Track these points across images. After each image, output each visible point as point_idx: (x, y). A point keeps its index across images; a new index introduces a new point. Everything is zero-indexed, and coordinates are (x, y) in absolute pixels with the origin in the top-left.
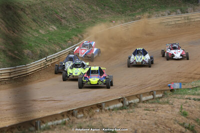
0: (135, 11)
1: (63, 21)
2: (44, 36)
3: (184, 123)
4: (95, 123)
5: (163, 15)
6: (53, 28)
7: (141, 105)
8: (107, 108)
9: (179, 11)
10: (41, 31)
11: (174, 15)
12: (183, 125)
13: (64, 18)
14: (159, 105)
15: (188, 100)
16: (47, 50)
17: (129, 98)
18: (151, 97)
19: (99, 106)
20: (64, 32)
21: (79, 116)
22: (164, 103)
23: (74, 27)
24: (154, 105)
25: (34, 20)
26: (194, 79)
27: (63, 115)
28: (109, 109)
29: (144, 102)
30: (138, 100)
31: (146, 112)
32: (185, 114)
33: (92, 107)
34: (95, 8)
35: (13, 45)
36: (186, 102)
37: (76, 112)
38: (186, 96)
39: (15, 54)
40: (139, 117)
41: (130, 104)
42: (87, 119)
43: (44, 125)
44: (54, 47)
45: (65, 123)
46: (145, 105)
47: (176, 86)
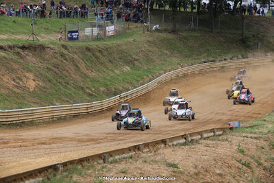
0: (200, 55)
1: (136, 62)
2: (118, 75)
3: (241, 160)
4: (159, 157)
5: (225, 60)
6: (127, 68)
7: (202, 141)
8: (171, 144)
9: (240, 56)
10: (116, 71)
11: (235, 60)
12: (240, 161)
13: (137, 60)
14: (219, 142)
15: (245, 138)
16: (121, 88)
17: (191, 135)
18: (212, 134)
19: (164, 142)
20: (136, 72)
21: (145, 150)
22: (224, 140)
23: (146, 68)
24: (214, 142)
25: (110, 61)
26: (252, 118)
27: (129, 149)
28: (173, 145)
29: (205, 139)
30: (200, 137)
31: (206, 148)
32: (242, 152)
33: (157, 143)
34: (165, 52)
35: (90, 83)
36: (244, 140)
37: (142, 147)
38: (244, 135)
39: (92, 91)
40: (199, 153)
41: (192, 140)
42: (152, 154)
43: (112, 158)
44: (126, 86)
45: (131, 158)
46: (206, 141)
47: (235, 124)
